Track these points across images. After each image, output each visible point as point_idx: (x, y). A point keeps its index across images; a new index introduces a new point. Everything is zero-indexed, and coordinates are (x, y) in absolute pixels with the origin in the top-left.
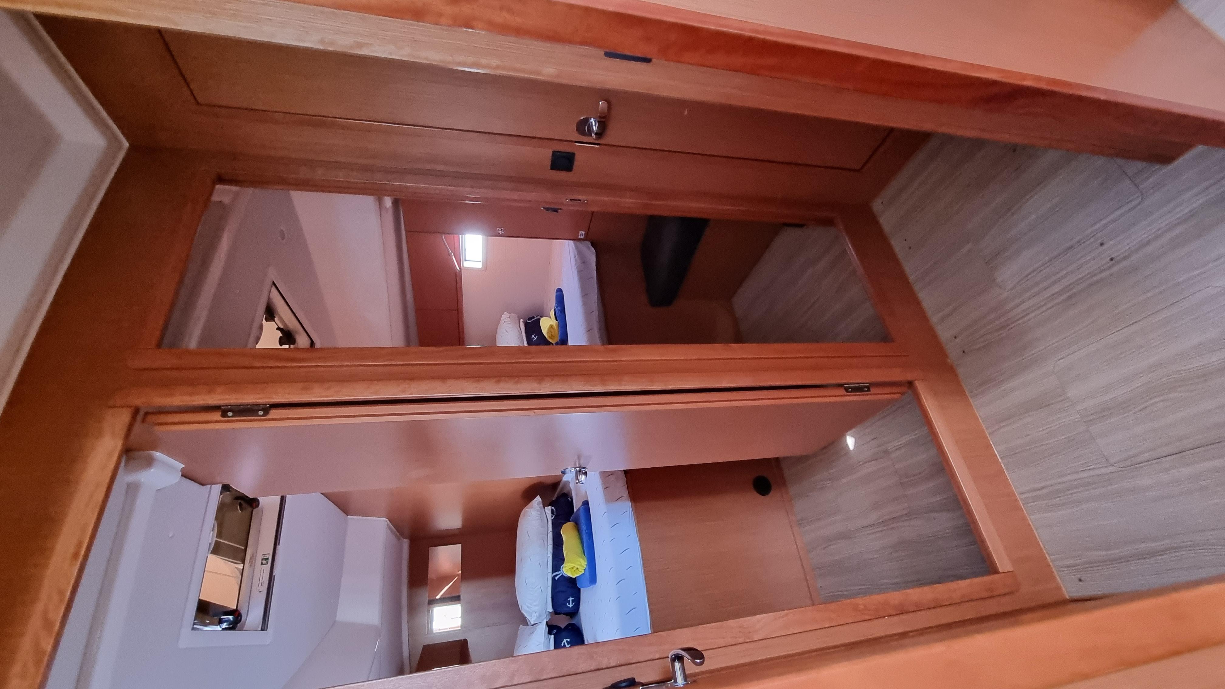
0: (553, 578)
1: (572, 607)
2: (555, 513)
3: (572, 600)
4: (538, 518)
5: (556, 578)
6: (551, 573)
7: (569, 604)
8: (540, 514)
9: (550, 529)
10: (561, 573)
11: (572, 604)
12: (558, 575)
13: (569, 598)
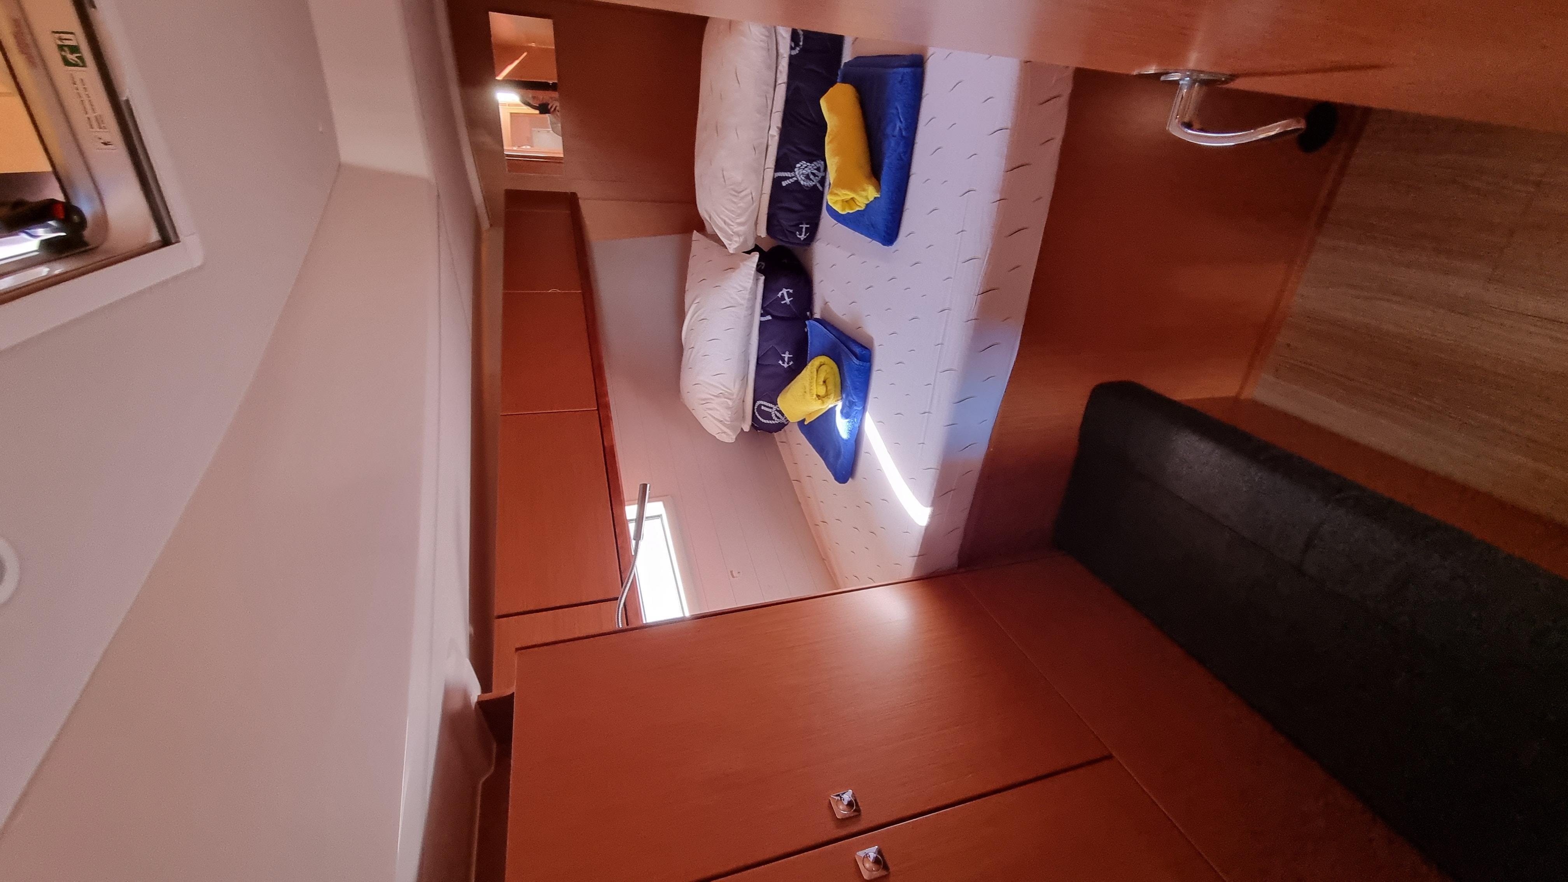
0: (776, 182)
1: (805, 239)
2: (801, 44)
3: (806, 228)
4: (762, 44)
5: (784, 184)
6: (773, 171)
7: (800, 235)
8: (766, 36)
9: (783, 77)
10: (795, 176)
11: (805, 235)
12: (788, 178)
13: (802, 224)
